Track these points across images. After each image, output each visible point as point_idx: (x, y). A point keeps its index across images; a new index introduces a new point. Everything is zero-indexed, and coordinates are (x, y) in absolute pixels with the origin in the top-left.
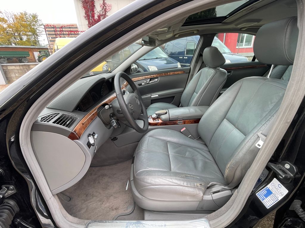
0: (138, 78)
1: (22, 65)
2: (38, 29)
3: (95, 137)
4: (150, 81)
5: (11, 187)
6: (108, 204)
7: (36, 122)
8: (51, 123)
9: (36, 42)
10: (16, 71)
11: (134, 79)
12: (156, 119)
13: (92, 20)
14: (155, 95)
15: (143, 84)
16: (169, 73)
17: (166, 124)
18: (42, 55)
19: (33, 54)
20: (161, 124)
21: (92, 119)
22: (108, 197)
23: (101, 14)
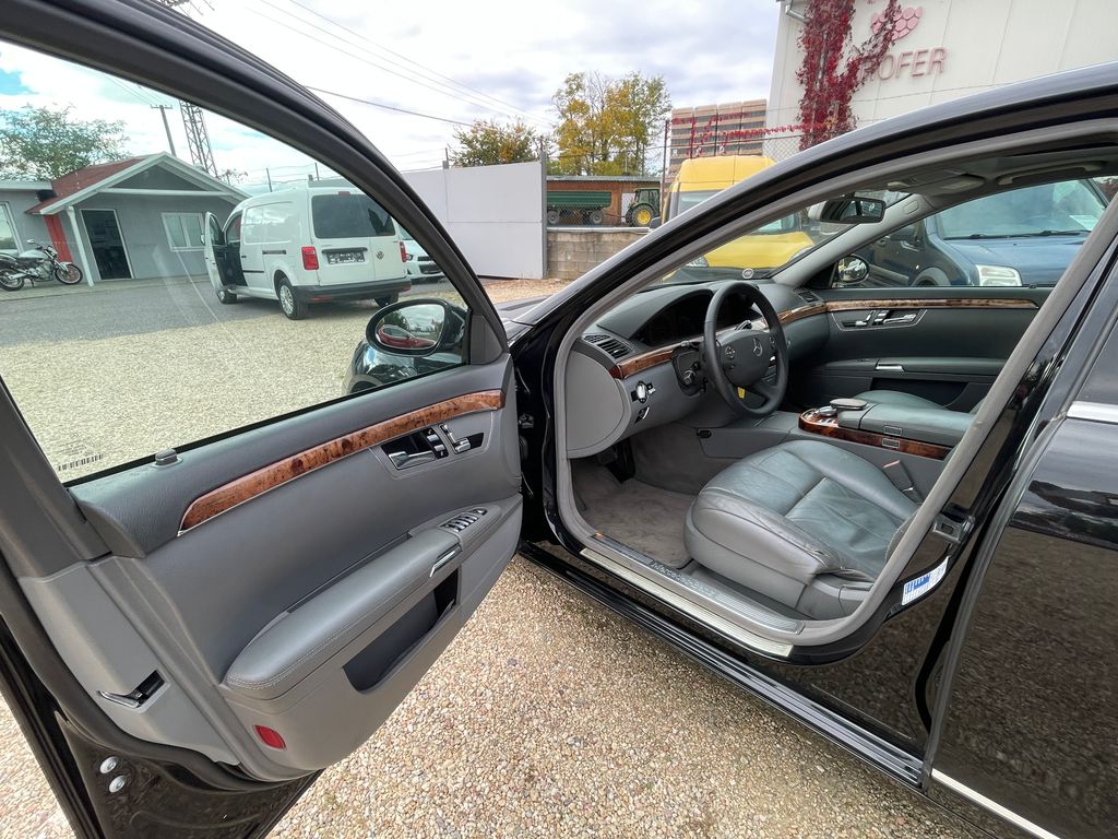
0: (847, 303)
1: (587, 233)
2: (653, 124)
3: (650, 392)
4: (888, 316)
5: (531, 418)
6: (640, 541)
7: (580, 338)
8: (595, 345)
9: (637, 163)
10: (570, 247)
11: (833, 304)
12: (828, 417)
13: (821, 83)
14: (894, 366)
15: (859, 323)
16: (964, 301)
17: (846, 438)
18: (641, 202)
19: (620, 199)
20: (834, 433)
21: (657, 362)
22: (645, 534)
23: (866, 54)
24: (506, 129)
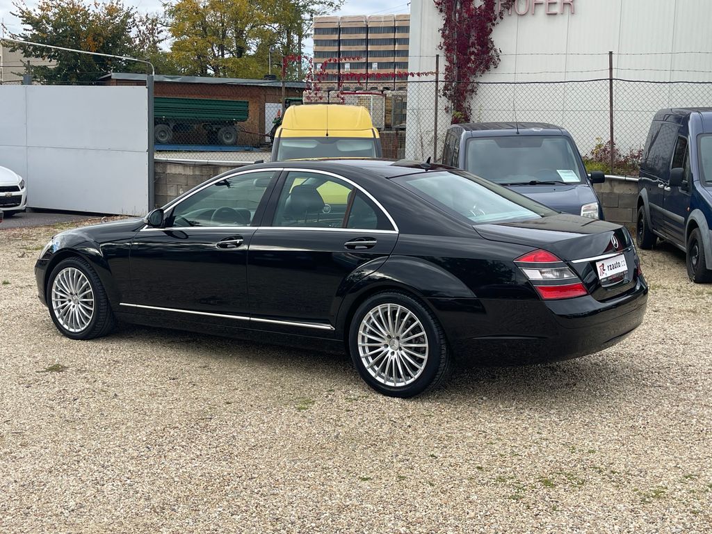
1: (202, 166)
10: (182, 180)
13: (460, 14)
24: (93, 8)
